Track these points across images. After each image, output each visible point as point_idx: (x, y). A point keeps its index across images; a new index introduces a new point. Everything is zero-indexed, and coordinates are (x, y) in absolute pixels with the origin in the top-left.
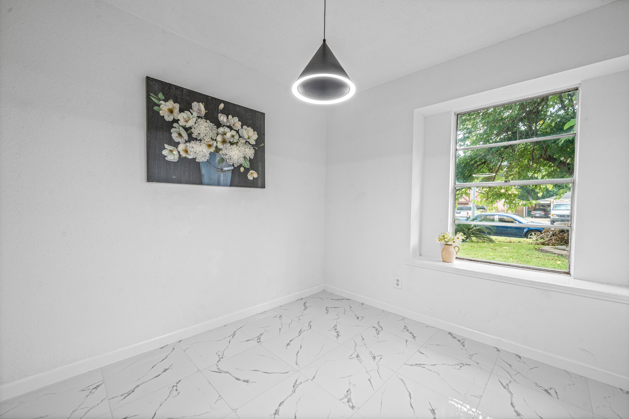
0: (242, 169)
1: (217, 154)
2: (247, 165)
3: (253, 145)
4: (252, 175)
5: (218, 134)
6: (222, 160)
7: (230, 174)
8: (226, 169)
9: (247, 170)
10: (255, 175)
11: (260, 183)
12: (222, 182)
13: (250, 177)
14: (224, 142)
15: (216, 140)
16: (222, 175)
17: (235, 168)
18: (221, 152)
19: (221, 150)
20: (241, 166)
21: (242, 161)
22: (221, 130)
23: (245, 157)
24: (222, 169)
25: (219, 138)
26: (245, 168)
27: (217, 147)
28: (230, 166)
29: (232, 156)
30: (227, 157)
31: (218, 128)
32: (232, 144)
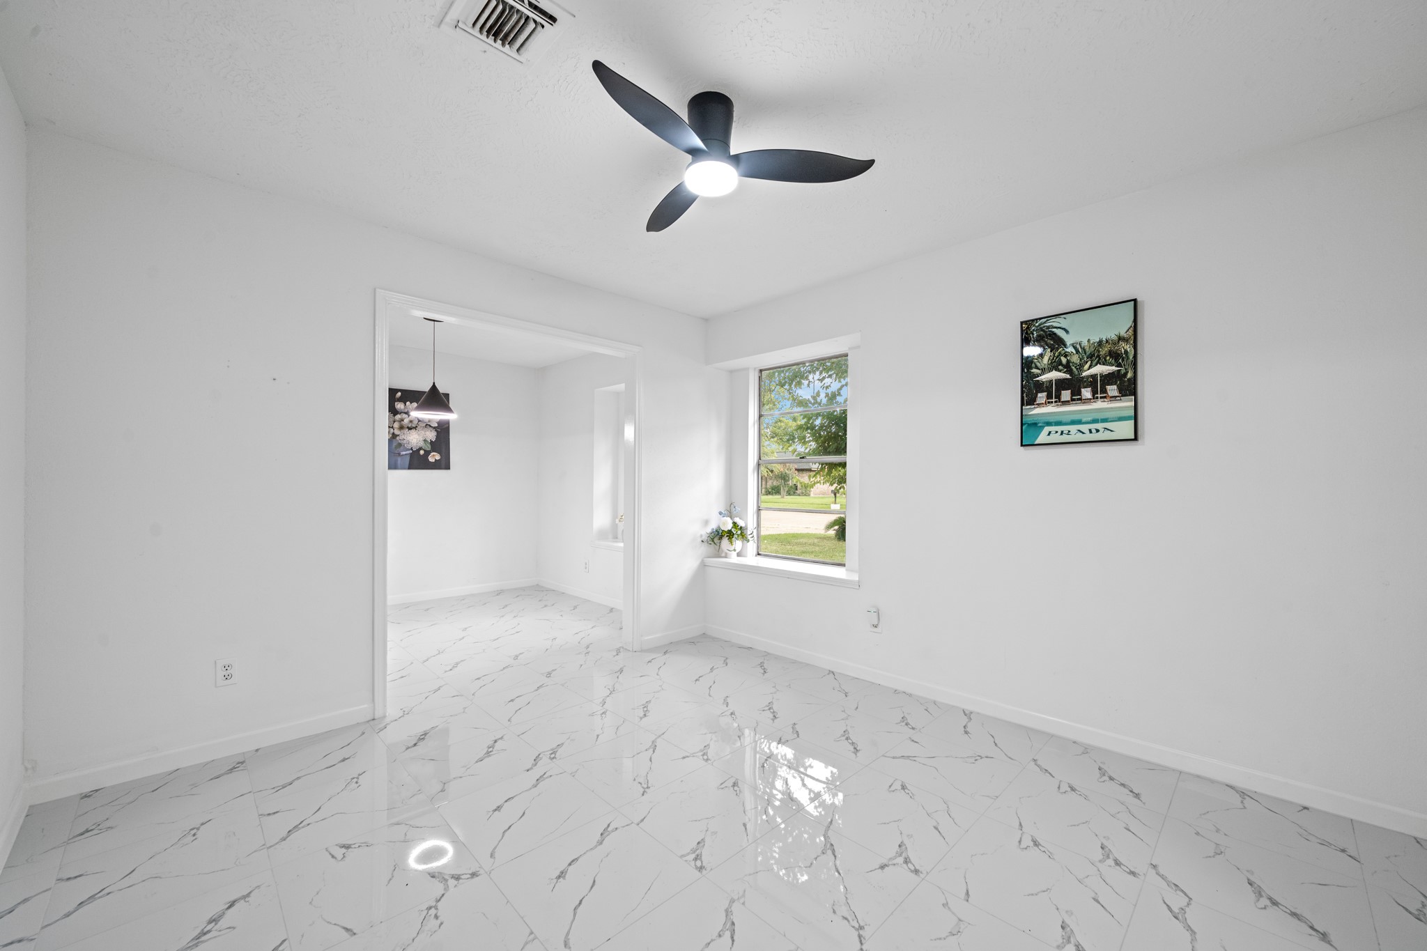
0: (422, 452)
1: (394, 440)
2: (428, 448)
3: (434, 428)
4: (434, 457)
5: (394, 422)
6: (400, 445)
7: (408, 458)
8: (404, 453)
9: (427, 453)
10: (438, 457)
11: (443, 463)
12: (399, 465)
13: (431, 459)
14: (401, 428)
15: (392, 427)
16: (399, 459)
17: (413, 451)
18: (398, 438)
19: (398, 435)
20: (420, 449)
21: (421, 444)
22: (398, 417)
23: (425, 441)
24: (399, 454)
25: (396, 425)
26: (425, 450)
27: (393, 433)
28: (408, 450)
29: (410, 441)
30: (405, 442)
31: (394, 415)
32: (410, 429)
